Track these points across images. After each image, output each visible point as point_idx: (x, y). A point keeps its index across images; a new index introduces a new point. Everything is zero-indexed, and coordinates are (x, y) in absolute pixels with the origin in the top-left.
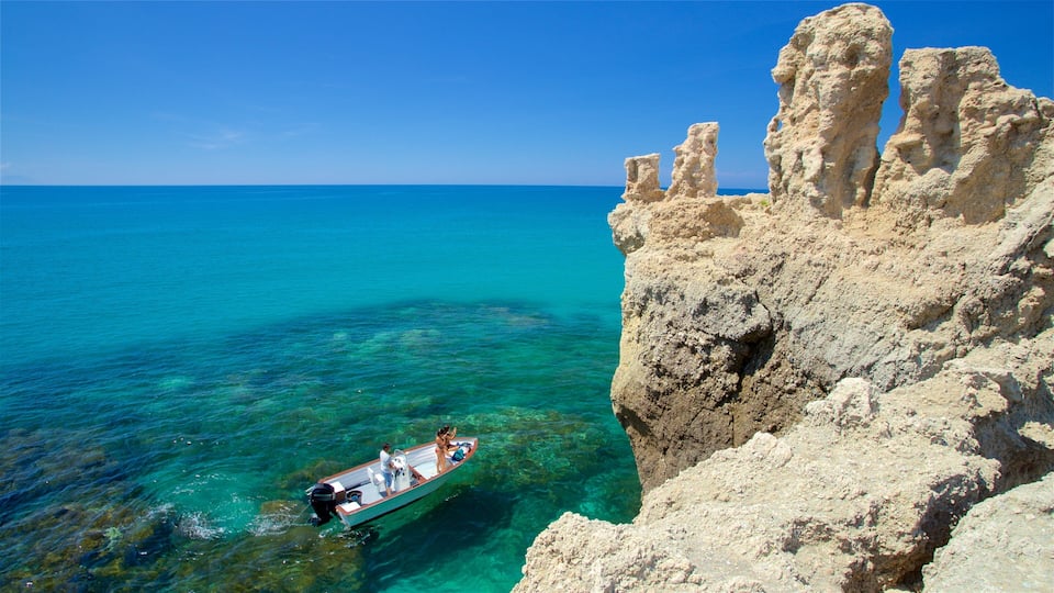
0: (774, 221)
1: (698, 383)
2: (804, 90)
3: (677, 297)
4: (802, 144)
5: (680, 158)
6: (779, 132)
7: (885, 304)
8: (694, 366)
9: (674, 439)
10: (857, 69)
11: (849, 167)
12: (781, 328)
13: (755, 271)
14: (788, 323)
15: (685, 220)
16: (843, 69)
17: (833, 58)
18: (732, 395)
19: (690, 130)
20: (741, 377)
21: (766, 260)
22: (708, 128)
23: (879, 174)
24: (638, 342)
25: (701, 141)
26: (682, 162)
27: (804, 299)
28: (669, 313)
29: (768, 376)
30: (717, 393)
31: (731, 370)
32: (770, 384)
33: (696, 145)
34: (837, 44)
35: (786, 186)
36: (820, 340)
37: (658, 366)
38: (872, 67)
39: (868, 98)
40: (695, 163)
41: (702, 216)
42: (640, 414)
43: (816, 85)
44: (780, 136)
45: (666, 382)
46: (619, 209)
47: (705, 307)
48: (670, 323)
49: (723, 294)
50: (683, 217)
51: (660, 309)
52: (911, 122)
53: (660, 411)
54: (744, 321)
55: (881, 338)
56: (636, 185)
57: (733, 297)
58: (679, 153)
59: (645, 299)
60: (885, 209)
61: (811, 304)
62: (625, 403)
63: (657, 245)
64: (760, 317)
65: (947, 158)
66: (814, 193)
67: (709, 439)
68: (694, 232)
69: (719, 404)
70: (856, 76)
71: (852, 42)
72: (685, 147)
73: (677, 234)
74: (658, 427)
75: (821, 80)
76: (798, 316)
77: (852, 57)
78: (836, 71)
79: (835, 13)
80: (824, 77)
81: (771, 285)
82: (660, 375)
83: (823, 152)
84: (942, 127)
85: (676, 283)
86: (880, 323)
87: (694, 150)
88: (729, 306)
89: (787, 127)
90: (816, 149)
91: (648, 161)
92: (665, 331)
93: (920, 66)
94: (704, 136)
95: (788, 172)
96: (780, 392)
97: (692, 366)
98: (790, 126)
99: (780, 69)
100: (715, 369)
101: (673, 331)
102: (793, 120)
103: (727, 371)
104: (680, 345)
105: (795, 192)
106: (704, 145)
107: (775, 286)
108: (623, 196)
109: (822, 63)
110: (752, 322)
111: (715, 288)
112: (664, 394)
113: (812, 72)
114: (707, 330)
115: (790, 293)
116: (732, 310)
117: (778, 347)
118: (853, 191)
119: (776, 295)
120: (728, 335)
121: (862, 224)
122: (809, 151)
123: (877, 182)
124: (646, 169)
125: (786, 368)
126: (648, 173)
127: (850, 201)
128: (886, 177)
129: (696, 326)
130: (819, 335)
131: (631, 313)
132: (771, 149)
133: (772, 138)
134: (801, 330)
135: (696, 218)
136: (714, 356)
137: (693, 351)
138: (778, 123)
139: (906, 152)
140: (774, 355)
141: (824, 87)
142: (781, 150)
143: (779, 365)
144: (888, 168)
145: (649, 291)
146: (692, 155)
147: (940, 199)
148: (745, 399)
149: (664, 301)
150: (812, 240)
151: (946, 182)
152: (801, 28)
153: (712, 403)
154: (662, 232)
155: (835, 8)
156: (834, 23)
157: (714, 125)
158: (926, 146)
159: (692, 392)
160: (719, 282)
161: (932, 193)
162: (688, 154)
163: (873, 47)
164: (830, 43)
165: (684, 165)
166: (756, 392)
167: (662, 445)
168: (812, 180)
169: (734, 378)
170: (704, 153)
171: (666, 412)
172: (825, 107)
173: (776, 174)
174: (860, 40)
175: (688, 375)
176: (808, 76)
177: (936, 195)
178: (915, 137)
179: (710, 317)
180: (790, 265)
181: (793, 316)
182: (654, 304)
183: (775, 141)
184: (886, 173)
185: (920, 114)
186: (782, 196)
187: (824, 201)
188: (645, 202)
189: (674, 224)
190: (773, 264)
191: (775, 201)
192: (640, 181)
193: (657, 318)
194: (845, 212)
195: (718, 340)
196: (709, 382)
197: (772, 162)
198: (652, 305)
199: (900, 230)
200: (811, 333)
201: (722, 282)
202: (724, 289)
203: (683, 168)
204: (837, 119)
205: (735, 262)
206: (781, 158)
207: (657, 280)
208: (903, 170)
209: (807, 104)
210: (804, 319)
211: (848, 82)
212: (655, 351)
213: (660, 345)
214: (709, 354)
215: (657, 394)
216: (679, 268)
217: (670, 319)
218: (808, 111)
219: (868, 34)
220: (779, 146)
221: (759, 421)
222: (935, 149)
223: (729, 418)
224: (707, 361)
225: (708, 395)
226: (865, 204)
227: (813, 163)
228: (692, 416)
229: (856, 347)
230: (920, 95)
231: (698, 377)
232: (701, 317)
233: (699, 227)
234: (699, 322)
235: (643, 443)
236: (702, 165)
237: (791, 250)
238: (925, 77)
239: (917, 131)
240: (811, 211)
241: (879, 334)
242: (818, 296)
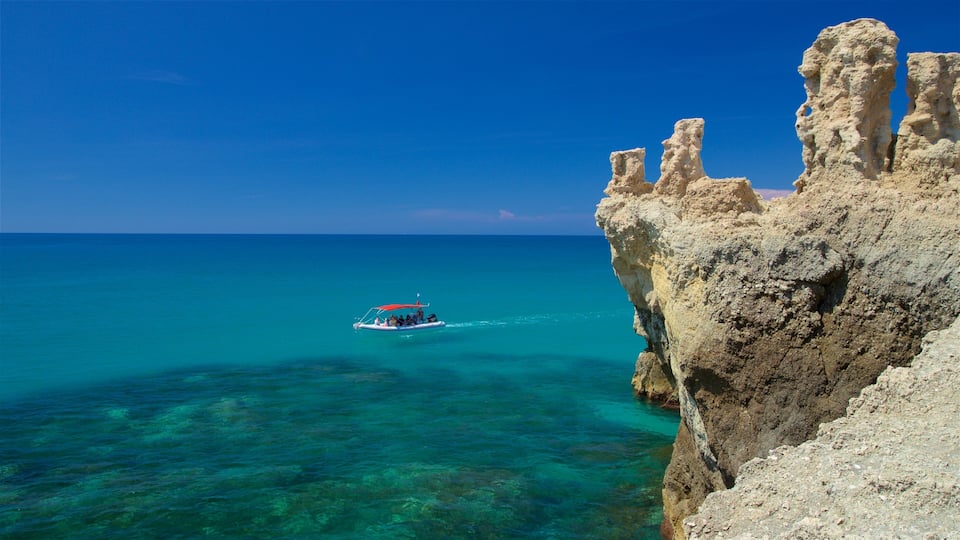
0: (818, 188)
1: (783, 325)
2: (831, 83)
3: (750, 254)
4: (838, 123)
5: (669, 151)
6: (811, 116)
7: (947, 230)
8: (777, 311)
9: (760, 385)
10: (876, 67)
11: (874, 142)
12: (851, 268)
13: (821, 223)
14: (860, 260)
15: (721, 196)
16: (866, 66)
17: (858, 58)
18: (817, 330)
19: (678, 125)
20: (822, 314)
21: (831, 214)
22: (695, 124)
23: (898, 145)
24: (706, 303)
25: (689, 136)
26: (672, 154)
27: (873, 239)
28: (741, 270)
29: (847, 309)
30: (804, 330)
31: (812, 310)
32: (850, 314)
33: (685, 138)
34: (859, 47)
35: (822, 158)
36: (896, 267)
37: (738, 319)
38: (889, 65)
39: (882, 88)
40: (685, 156)
41: (735, 192)
42: (718, 371)
43: (846, 81)
44: (811, 119)
45: (747, 332)
46: (604, 203)
47: (784, 257)
48: (746, 278)
49: (801, 243)
50: (719, 193)
51: (731, 268)
52: (920, 105)
53: (742, 362)
54: (823, 263)
55: (950, 255)
56: (624, 178)
57: (811, 245)
58: (669, 146)
59: (713, 262)
60: (907, 172)
61: (879, 242)
62: (700, 363)
63: (701, 220)
64: (834, 260)
65: (949, 132)
66: (858, 160)
67: (800, 375)
68: (730, 206)
69: (807, 340)
70: (876, 71)
71: (872, 46)
72: (674, 140)
73: (715, 209)
74: (738, 380)
75: (851, 74)
76: (869, 253)
77: (872, 57)
78: (862, 68)
79: (852, 25)
80: (854, 71)
81: (838, 233)
82: (739, 327)
83: (859, 128)
84: (943, 109)
85: (748, 241)
86: (947, 244)
87: (684, 144)
88: (807, 253)
89: (816, 112)
90: (852, 126)
91: (635, 155)
92: (740, 286)
93: (924, 65)
94: (692, 130)
95: (824, 148)
96: (861, 320)
97: (776, 311)
98: (819, 111)
99: (806, 65)
100: (797, 311)
101: (749, 285)
102: (823, 106)
103: (810, 310)
104: (758, 296)
105: (834, 162)
106: (693, 139)
107: (842, 233)
108: (606, 190)
109: (850, 61)
110: (829, 264)
111: (793, 239)
112: (746, 344)
113: (841, 68)
114: (787, 277)
115: (858, 237)
116: (811, 256)
117: (852, 283)
118: (880, 160)
119: (846, 240)
120: (809, 277)
121: (892, 184)
122: (847, 128)
123: (898, 152)
124: (634, 163)
125: (862, 299)
126: (637, 166)
127: (879, 167)
128: (905, 148)
129: (774, 276)
130: (894, 263)
131: (686, 282)
132: (806, 129)
133: (803, 121)
134: (877, 263)
135: (730, 194)
136: (795, 299)
137: (774, 298)
138: (808, 111)
139: (919, 128)
140: (848, 291)
141: (855, 79)
142: (814, 130)
143: (854, 298)
144: (906, 141)
145: (718, 253)
146: (683, 148)
147: (952, 161)
148: (829, 332)
149: (735, 259)
150: (865, 195)
151: (953, 148)
152: (824, 34)
153: (799, 341)
154: (702, 208)
155: (853, 21)
156: (854, 32)
157: (700, 121)
158: (935, 123)
159: (777, 336)
160: (796, 233)
161: (946, 155)
162: (678, 147)
163: (889, 50)
164: (854, 46)
165: (674, 158)
166: (840, 324)
167: (743, 397)
168: (851, 151)
169: (815, 316)
170: (692, 146)
171: (749, 361)
172: (856, 94)
173: (809, 150)
174: (879, 45)
175: (772, 320)
176: (837, 71)
177: (949, 158)
178: (926, 116)
179: (789, 265)
180: (852, 213)
181: (864, 254)
182: (724, 265)
183: (808, 123)
184: (904, 144)
185: (926, 100)
186: (817, 168)
187: (865, 166)
188: (634, 194)
189: (711, 200)
190: (838, 215)
191: (809, 174)
192: (629, 174)
193: (728, 277)
194: (879, 176)
195: (799, 284)
196: (793, 324)
197: (806, 140)
198: (721, 267)
199: (926, 185)
200: (886, 264)
201: (799, 233)
202: (802, 238)
203: (674, 159)
204: (865, 103)
205: (800, 219)
206: (813, 137)
207: (726, 242)
208: (918, 141)
209: (836, 93)
210: (877, 253)
211: (872, 76)
212: (733, 306)
213: (738, 299)
214: (791, 298)
215: (739, 345)
217: (745, 274)
218: (837, 98)
219: (884, 41)
220: (811, 127)
221: (847, 347)
222: (941, 124)
223: (818, 351)
224: (790, 305)
225: (794, 335)
226: (890, 170)
227: (852, 138)
228: (780, 357)
229: (931, 265)
230: (930, 85)
231: (782, 320)
232: (780, 267)
233: (734, 202)
234: (778, 272)
236: (693, 157)
237: (851, 203)
238: (932, 72)
239: (927, 111)
240: (857, 175)
241: (949, 252)
242: (885, 235)
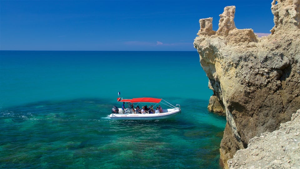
0: (280, 32)
1: (266, 85)
3: (253, 58)
4: (288, 7)
5: (222, 19)
6: (277, 4)
8: (264, 80)
9: (257, 109)
12: (293, 63)
13: (281, 46)
14: (296, 60)
18: (279, 87)
19: (225, 8)
20: (281, 81)
21: (285, 42)
22: (232, 8)
24: (236, 77)
26: (223, 20)
28: (250, 64)
29: (291, 79)
30: (274, 87)
31: (277, 79)
32: (292, 81)
33: (228, 14)
35: (281, 21)
37: (248, 83)
40: (228, 20)
41: (247, 34)
42: (241, 103)
44: (277, 6)
45: (252, 88)
46: (197, 38)
47: (266, 59)
48: (251, 67)
49: (273, 54)
50: (241, 35)
51: (246, 63)
53: (250, 100)
54: (281, 62)
56: (205, 29)
57: (277, 54)
58: (222, 17)
59: (239, 61)
62: (234, 100)
63: (234, 45)
64: (286, 60)
66: (296, 21)
67: (273, 105)
68: (246, 40)
69: (275, 91)
73: (240, 41)
74: (249, 107)
81: (288, 50)
82: (249, 86)
83: (296, 9)
85: (252, 53)
87: (228, 16)
88: (276, 57)
90: (293, 8)
91: (209, 20)
92: (249, 70)
94: (231, 10)
95: (282, 17)
96: (297, 83)
97: (263, 80)
98: (280, 3)
100: (272, 80)
101: (253, 70)
102: (282, 1)
103: (277, 80)
104: (256, 74)
105: (286, 22)
106: (231, 14)
107: (289, 50)
110: (284, 62)
111: (270, 52)
112: (252, 93)
114: (268, 67)
115: (296, 51)
116: (277, 59)
117: (293, 69)
119: (291, 52)
120: (276, 67)
122: (291, 9)
124: (209, 23)
125: (297, 75)
129: (263, 66)
131: (228, 69)
132: (275, 10)
135: (245, 35)
136: (271, 75)
137: (262, 75)
138: (276, 2)
140: (292, 72)
142: (278, 10)
143: (294, 75)
145: (241, 58)
146: (227, 17)
148: (284, 88)
149: (247, 60)
150: (298, 35)
153: (272, 92)
157: (234, 7)
159: (264, 89)
160: (271, 50)
162: (225, 17)
166: (288, 85)
167: (251, 113)
168: (293, 18)
169: (279, 82)
170: (231, 16)
171: (253, 99)
173: (276, 18)
175: (262, 84)
179: (268, 62)
180: (293, 42)
181: (298, 58)
182: (243, 62)
183: (276, 7)
186: (279, 25)
187: (298, 24)
188: (208, 35)
189: (238, 37)
190: (288, 43)
191: (276, 27)
192: (206, 27)
193: (245, 67)
195: (272, 69)
196: (270, 85)
197: (275, 14)
198: (242, 63)
201: (272, 50)
202: (274, 52)
203: (224, 22)
205: (273, 44)
206: (278, 13)
207: (244, 54)
212: (247, 78)
213: (248, 75)
214: (269, 75)
215: (249, 93)
217: (251, 66)
220: (277, 9)
221: (291, 94)
223: (280, 96)
224: (268, 78)
225: (270, 89)
227: (293, 13)
228: (265, 98)
231: (266, 83)
232: (265, 63)
233: (247, 38)
234: (264, 65)
235: (241, 116)
236: (231, 21)
237: (293, 38)
240: (295, 27)
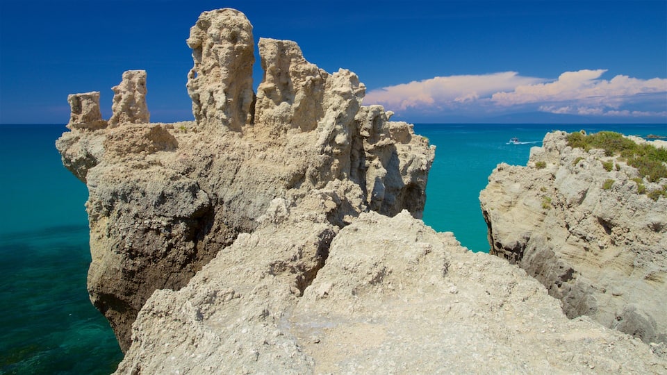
0: (201, 136)
1: (165, 255)
2: (209, 54)
3: (140, 195)
4: (213, 86)
5: (118, 95)
6: (196, 79)
7: (274, 177)
10: (237, 45)
11: (240, 100)
12: (216, 204)
13: (195, 168)
14: (221, 199)
15: (134, 140)
16: (230, 44)
17: (224, 37)
18: (191, 257)
19: (125, 75)
20: (196, 242)
21: (201, 161)
22: (138, 75)
23: (257, 105)
24: (109, 236)
25: (134, 84)
26: (120, 98)
27: (229, 182)
28: (134, 208)
29: (213, 237)
30: (181, 258)
31: (187, 240)
32: (215, 242)
33: (131, 86)
34: (225, 30)
35: (205, 113)
36: (242, 205)
37: (131, 250)
38: (245, 45)
39: (245, 62)
40: (131, 100)
41: (147, 136)
42: (118, 295)
43: (216, 52)
44: (197, 81)
45: (138, 262)
46: (66, 136)
47: (163, 198)
48: (137, 215)
49: (175, 187)
50: (132, 137)
51: (126, 206)
52: (269, 77)
53: (136, 287)
54: (192, 203)
55: (275, 196)
56: (80, 116)
57: (183, 188)
58: (118, 92)
59: (112, 201)
60: (263, 125)
61: (233, 184)
62: (104, 290)
63: (114, 160)
64: (202, 198)
65: (288, 97)
66: (224, 116)
68: (143, 148)
69: (184, 265)
70: (237, 49)
71: (233, 30)
72: (122, 86)
73: (129, 150)
74: (135, 301)
75: (219, 50)
76: (227, 194)
77: (234, 38)
78: (227, 45)
79: (221, 12)
80: (220, 48)
81: (206, 176)
82: (132, 257)
83: (225, 92)
84: (283, 80)
85: (137, 184)
86: (273, 188)
87: (129, 90)
88: (180, 194)
89: (201, 76)
90: (221, 90)
91: (90, 97)
92: (133, 222)
93: (268, 47)
94: (136, 79)
95: (205, 104)
96: (222, 246)
97: (160, 243)
98: (202, 76)
99: (191, 40)
100: (176, 242)
101: (139, 221)
102: (204, 72)
103: (186, 241)
104: (147, 230)
105: (211, 116)
106: (137, 86)
107: (209, 177)
108: (68, 126)
109: (218, 39)
110: (198, 203)
111: (169, 183)
112: (138, 272)
113: (213, 44)
114: (167, 214)
115: (219, 180)
116: (183, 197)
117: (217, 216)
118: (245, 116)
119: (211, 183)
120: (183, 214)
121: (252, 134)
122: (217, 91)
123: (257, 110)
124: (89, 104)
125: (224, 229)
126: (91, 106)
127: (244, 122)
128: (261, 107)
129: (158, 213)
130: (242, 202)
131: (98, 216)
132: (193, 89)
133: (192, 82)
134: (230, 202)
135: (142, 138)
136: (174, 232)
137: (158, 232)
138: (194, 75)
139: (268, 92)
140: (215, 223)
141: (221, 54)
142: (199, 90)
143: (219, 228)
144: (261, 102)
145: (115, 194)
146: (128, 93)
147: (289, 118)
148: (201, 257)
149: (129, 199)
150: (227, 145)
151: (289, 109)
152: (202, 16)
153: (178, 267)
154: (117, 150)
155: (221, 9)
156: (221, 17)
157: (143, 72)
158: (278, 90)
159: (162, 263)
160: (171, 179)
161: (284, 115)
162: (124, 93)
163: (244, 34)
164: (221, 29)
165: (122, 101)
166: (208, 250)
168: (221, 109)
169: (191, 245)
170: (137, 92)
171: (142, 285)
172: (223, 66)
173: (197, 105)
174: (237, 29)
175: (157, 251)
176: (211, 46)
177: (287, 116)
178: (271, 85)
179: (168, 205)
180: (216, 161)
181: (223, 193)
182: (120, 203)
183: (195, 85)
184: (261, 104)
185: (272, 73)
186: (203, 120)
187: (230, 121)
188: (90, 130)
189: (125, 143)
190: (206, 162)
191: (198, 123)
192: (84, 113)
193: (124, 214)
194: (243, 128)
195: (176, 220)
196: (173, 252)
197: (194, 98)
198: (119, 205)
199: (273, 136)
200: (237, 202)
201: (174, 178)
202: (176, 183)
203: (122, 103)
204: (231, 73)
205: (179, 164)
206: (199, 95)
207: (120, 185)
208: (268, 103)
209: (212, 62)
210: (231, 194)
211: (234, 52)
212: (127, 240)
213: (130, 234)
214: (170, 232)
215: (132, 273)
216: (137, 174)
217: (136, 212)
218: (213, 67)
219: (241, 26)
220: (197, 88)
222: (282, 91)
223: (192, 274)
224: (170, 237)
225: (174, 261)
226: (252, 123)
227: (221, 99)
228: (164, 281)
229: (263, 205)
230: (271, 62)
231: (164, 250)
232: (161, 206)
233: (146, 145)
234: (160, 210)
235: (123, 320)
236: (137, 100)
237: (216, 152)
238: (272, 54)
239: (272, 81)
240: (224, 128)
241: (274, 195)
242: (236, 179)
